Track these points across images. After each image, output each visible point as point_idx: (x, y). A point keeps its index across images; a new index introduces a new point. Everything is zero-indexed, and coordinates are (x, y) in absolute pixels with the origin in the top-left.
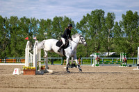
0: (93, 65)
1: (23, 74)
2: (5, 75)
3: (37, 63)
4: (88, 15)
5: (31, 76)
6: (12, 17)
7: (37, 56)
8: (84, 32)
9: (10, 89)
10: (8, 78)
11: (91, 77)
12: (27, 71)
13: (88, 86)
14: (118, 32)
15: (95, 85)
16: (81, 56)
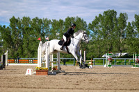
0: (105, 66)
1: (36, 74)
2: (18, 75)
3: (50, 63)
4: (100, 15)
5: (44, 76)
6: (24, 18)
7: (49, 57)
8: (96, 32)
9: (23, 90)
10: (21, 79)
11: (104, 78)
12: (39, 71)
13: (100, 86)
14: (131, 32)
15: (107, 86)
16: (94, 57)
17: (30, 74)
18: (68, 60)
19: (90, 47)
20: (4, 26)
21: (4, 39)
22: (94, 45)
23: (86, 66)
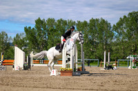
1: (60, 75)
2: (43, 76)
3: (74, 65)
4: (125, 17)
5: (68, 77)
6: (49, 19)
8: (120, 34)
10: (46, 79)
11: (128, 79)
12: (63, 72)
13: (125, 88)
15: (132, 88)
16: (118, 58)
17: (55, 74)
18: (92, 62)
19: (114, 48)
20: (30, 28)
21: (30, 40)
22: (118, 46)
23: (110, 67)
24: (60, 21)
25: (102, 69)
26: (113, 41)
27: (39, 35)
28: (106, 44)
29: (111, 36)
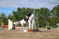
0: (58, 29)
1: (28, 32)
2: (21, 32)
5: (31, 33)
6: (23, 8)
8: (54, 14)
10: (22, 34)
13: (56, 37)
17: (26, 31)
18: (41, 26)
19: (51, 20)
20: (15, 11)
21: (15, 17)
22: (53, 20)
23: (49, 29)
24: (28, 9)
25: (46, 29)
26: (51, 17)
27: (19, 15)
28: (48, 18)
29: (50, 15)
